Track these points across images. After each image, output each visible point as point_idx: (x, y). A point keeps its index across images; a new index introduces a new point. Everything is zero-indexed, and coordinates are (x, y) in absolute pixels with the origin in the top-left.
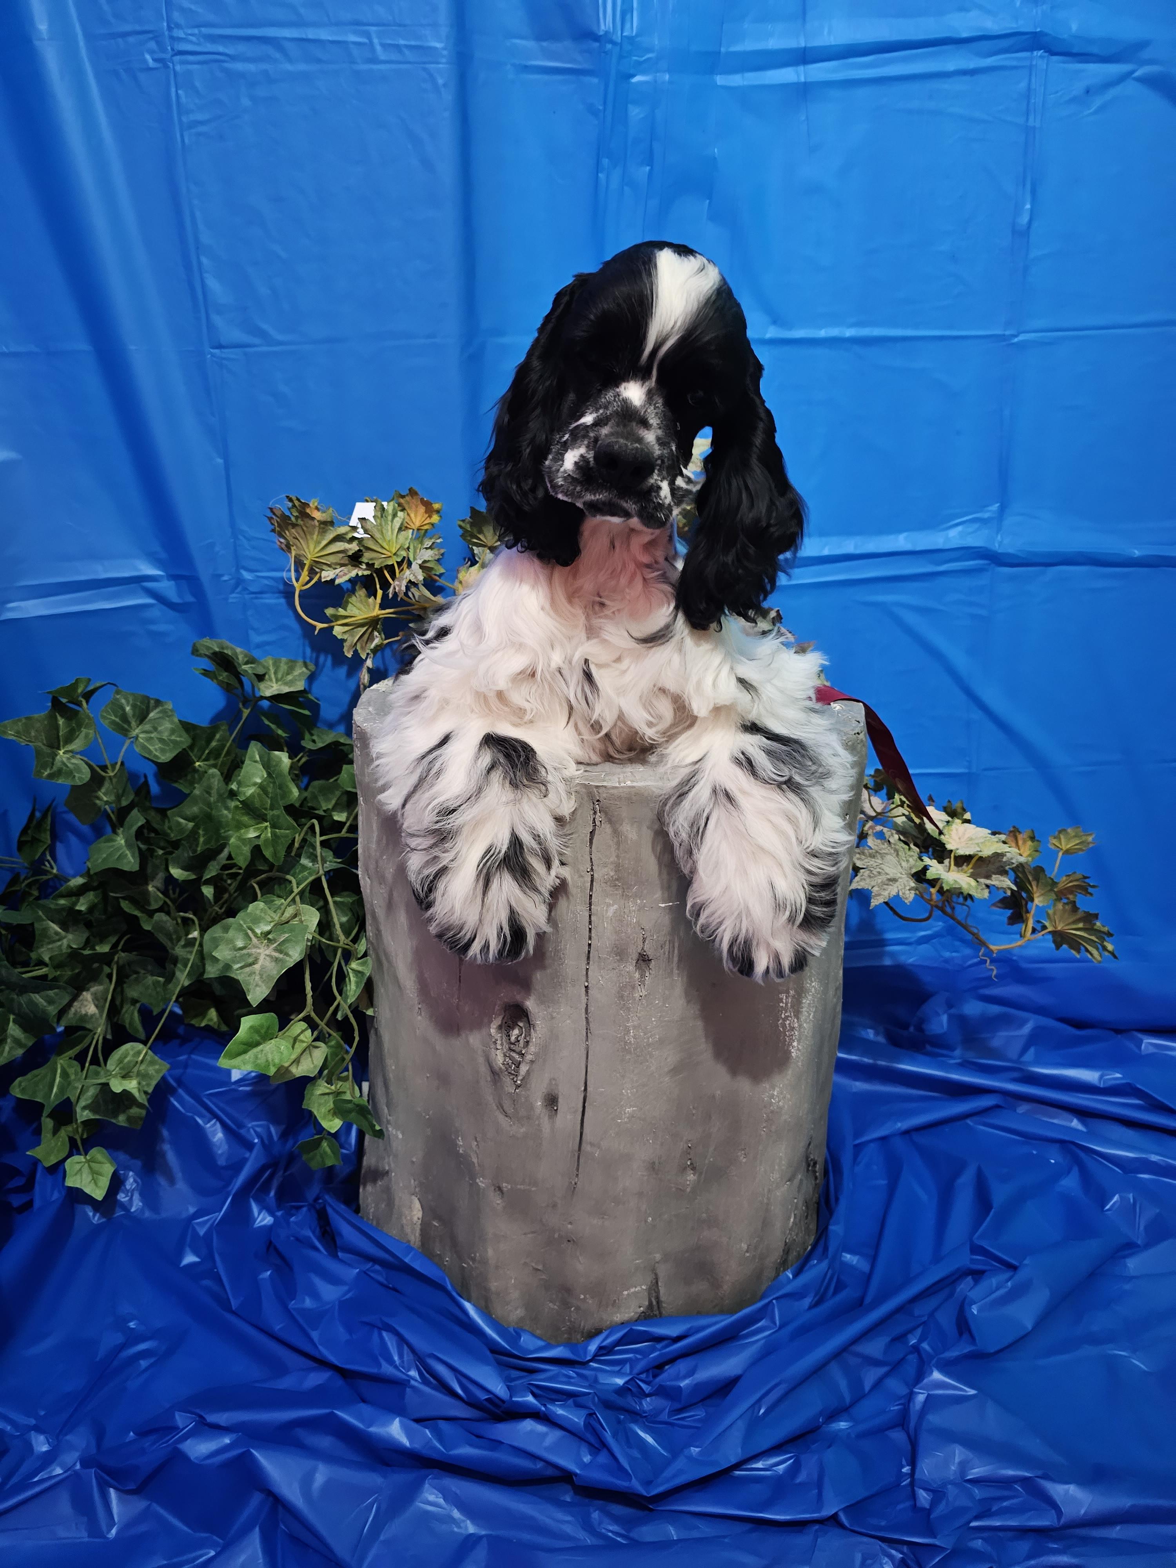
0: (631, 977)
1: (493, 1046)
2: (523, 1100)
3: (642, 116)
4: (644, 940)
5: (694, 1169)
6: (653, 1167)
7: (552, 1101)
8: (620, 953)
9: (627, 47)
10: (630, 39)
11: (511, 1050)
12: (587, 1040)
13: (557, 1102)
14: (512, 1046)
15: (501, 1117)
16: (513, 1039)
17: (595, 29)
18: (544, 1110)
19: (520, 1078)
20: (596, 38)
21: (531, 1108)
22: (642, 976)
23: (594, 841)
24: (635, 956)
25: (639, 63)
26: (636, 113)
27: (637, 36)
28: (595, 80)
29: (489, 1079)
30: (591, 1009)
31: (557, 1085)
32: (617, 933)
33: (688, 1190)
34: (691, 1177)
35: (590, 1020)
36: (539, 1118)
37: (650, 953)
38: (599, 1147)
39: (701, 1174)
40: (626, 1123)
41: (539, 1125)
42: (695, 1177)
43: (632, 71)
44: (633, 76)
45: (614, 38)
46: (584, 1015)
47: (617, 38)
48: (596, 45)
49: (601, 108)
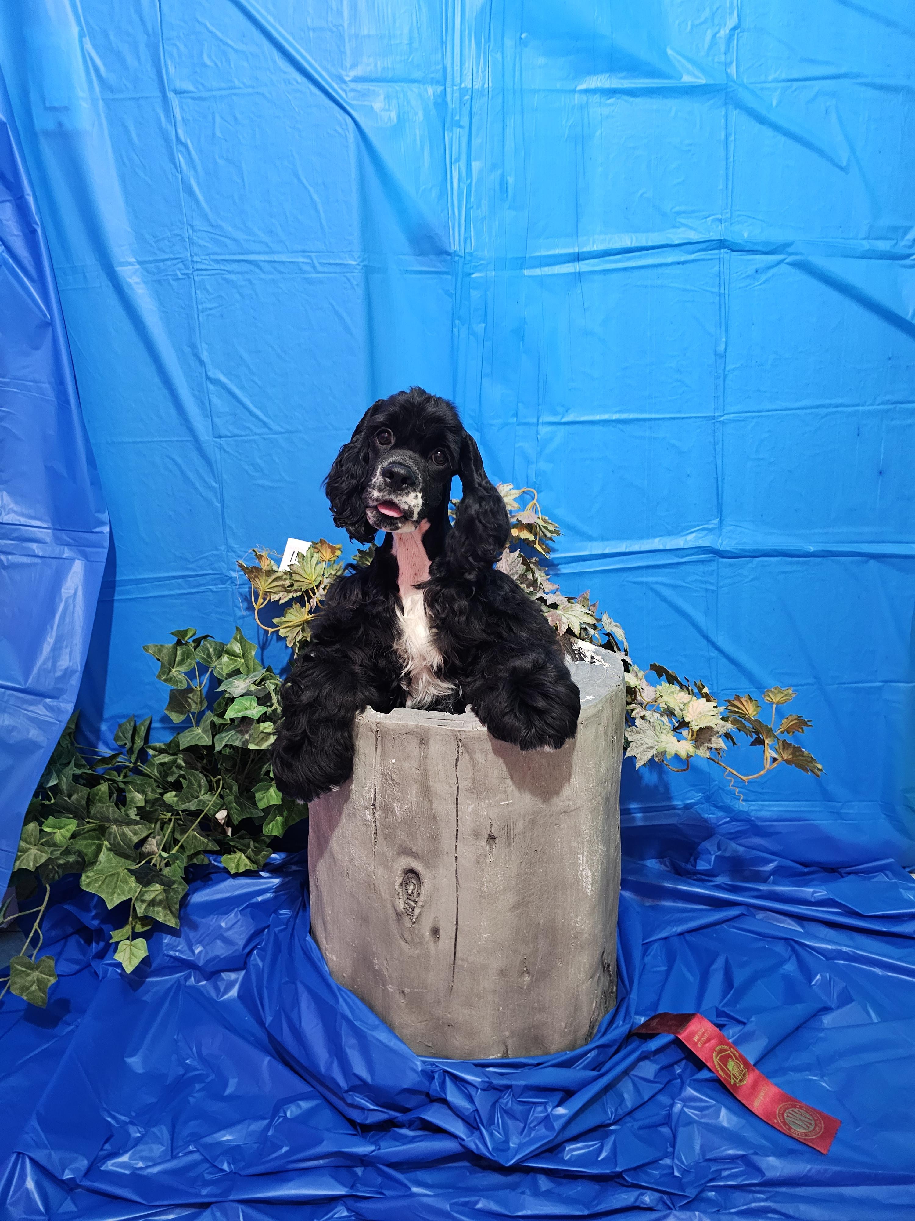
0: (484, 850)
1: (397, 897)
2: (417, 932)
3: (479, 296)
4: (491, 825)
5: (528, 973)
6: (502, 973)
7: (435, 932)
8: (477, 835)
9: (468, 258)
10: (471, 254)
11: (408, 898)
12: (457, 891)
13: (439, 932)
14: (409, 896)
15: (403, 944)
16: (410, 892)
17: (448, 249)
18: (431, 938)
19: (415, 917)
20: (449, 254)
21: (423, 936)
22: (491, 848)
23: (458, 764)
24: (486, 836)
25: (476, 266)
26: (475, 294)
27: (474, 251)
28: (449, 277)
29: (395, 919)
30: (459, 871)
31: (438, 921)
32: (475, 822)
33: (525, 988)
34: (527, 979)
35: (459, 877)
36: (427, 943)
37: (496, 834)
38: (467, 961)
39: (533, 976)
40: (484, 944)
41: (427, 948)
42: (529, 979)
43: (472, 271)
44: (473, 274)
45: (460, 254)
46: (454, 875)
47: (462, 253)
48: (449, 258)
49: (453, 292)
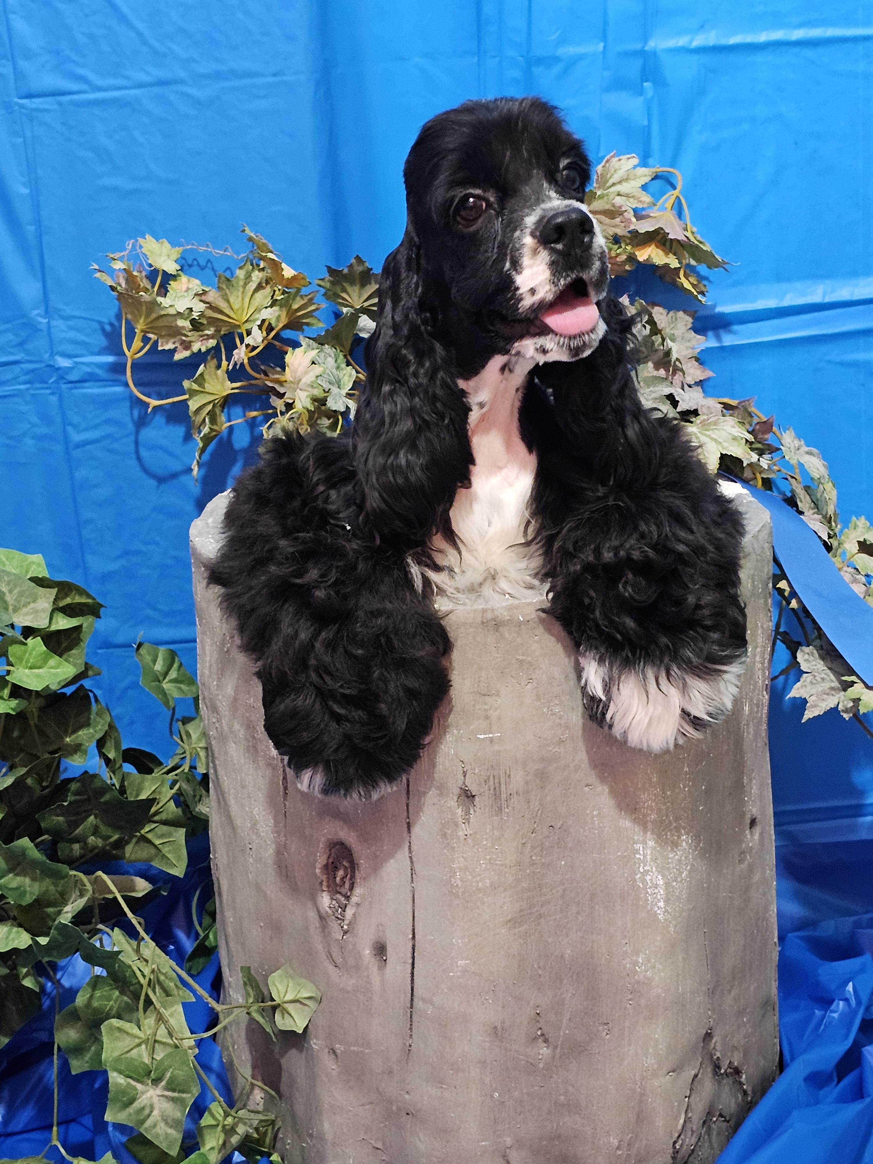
0: (455, 814)
1: (318, 887)
2: (351, 947)
4: (465, 774)
5: (546, 1041)
6: (495, 1033)
7: (380, 950)
11: (336, 892)
12: (412, 882)
13: (386, 950)
14: (337, 888)
15: (330, 967)
16: (338, 880)
18: (373, 960)
19: (346, 922)
21: (359, 956)
24: (457, 791)
30: (414, 847)
31: (385, 932)
32: (435, 765)
33: (541, 1065)
34: (545, 1051)
35: (414, 859)
36: (367, 968)
37: (474, 789)
38: (433, 1003)
39: (556, 1047)
40: (459, 977)
41: (368, 976)
42: (548, 1051)
46: (407, 854)
